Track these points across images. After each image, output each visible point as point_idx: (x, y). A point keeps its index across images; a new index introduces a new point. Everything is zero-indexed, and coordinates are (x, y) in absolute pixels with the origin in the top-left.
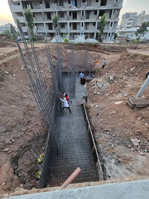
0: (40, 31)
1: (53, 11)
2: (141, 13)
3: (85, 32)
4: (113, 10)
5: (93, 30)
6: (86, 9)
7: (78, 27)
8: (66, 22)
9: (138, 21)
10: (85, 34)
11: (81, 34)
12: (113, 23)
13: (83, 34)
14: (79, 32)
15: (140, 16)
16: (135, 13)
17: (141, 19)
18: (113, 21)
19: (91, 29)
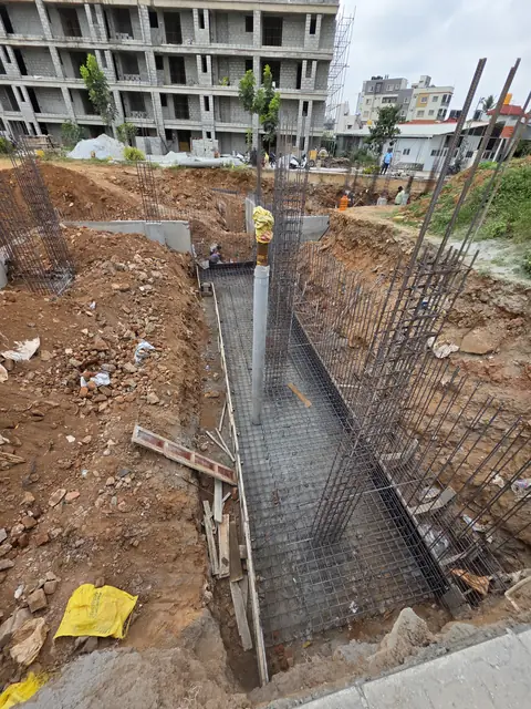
0: (50, 115)
1: (94, 47)
2: (416, 82)
3: (218, 130)
4: (305, 63)
5: (246, 126)
6: (212, 52)
7: (192, 111)
8: (148, 90)
9: (410, 108)
10: (219, 135)
11: (204, 135)
12: (310, 104)
13: (213, 135)
14: (198, 129)
15: (415, 91)
16: (399, 81)
17: (417, 102)
18: (310, 99)
19: (238, 122)
